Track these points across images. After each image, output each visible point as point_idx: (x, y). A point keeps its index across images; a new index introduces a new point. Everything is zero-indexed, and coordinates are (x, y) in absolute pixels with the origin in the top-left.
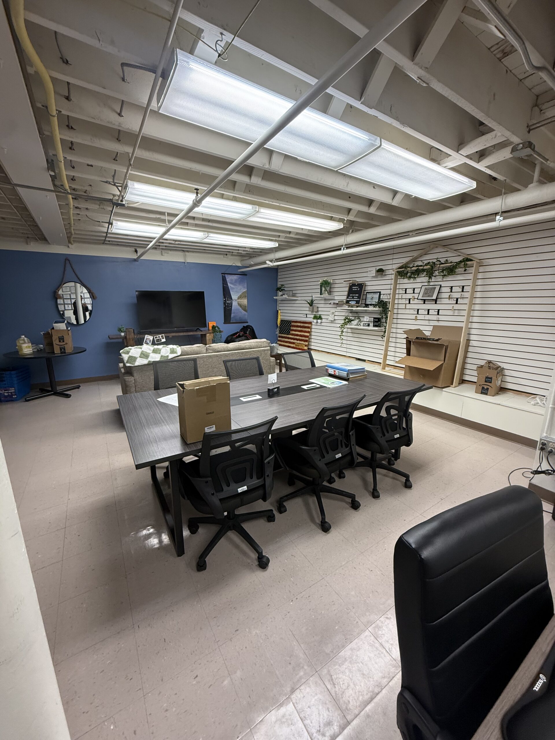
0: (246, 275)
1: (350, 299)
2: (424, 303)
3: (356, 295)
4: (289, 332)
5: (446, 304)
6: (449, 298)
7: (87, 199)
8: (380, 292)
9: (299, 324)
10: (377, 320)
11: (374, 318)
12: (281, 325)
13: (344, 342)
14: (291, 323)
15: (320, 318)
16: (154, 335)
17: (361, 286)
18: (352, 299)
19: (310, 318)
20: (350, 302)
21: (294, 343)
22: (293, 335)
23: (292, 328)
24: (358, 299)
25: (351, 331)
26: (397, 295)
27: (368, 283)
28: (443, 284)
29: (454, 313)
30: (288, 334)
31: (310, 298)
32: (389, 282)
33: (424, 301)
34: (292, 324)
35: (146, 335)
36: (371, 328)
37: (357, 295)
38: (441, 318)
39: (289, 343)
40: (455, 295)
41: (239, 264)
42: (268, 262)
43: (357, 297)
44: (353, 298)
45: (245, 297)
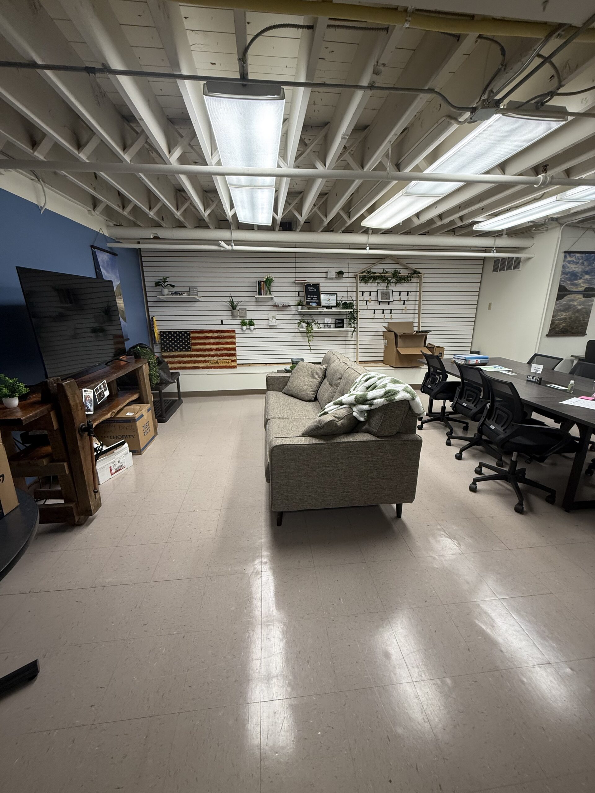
0: (116, 255)
1: (310, 301)
2: (379, 305)
4: (190, 348)
6: (400, 300)
8: (337, 294)
9: (210, 335)
10: (341, 321)
11: (336, 319)
12: (161, 339)
14: (189, 335)
15: (251, 323)
16: (93, 385)
17: (316, 287)
19: (232, 324)
20: (311, 304)
21: (205, 361)
22: (198, 350)
23: (193, 341)
24: (318, 301)
28: (394, 289)
30: (187, 351)
31: (228, 299)
33: (380, 302)
34: (192, 335)
36: (333, 329)
37: (316, 296)
38: (393, 316)
39: (195, 363)
40: (403, 298)
42: (223, 244)
43: (316, 299)
44: (312, 299)
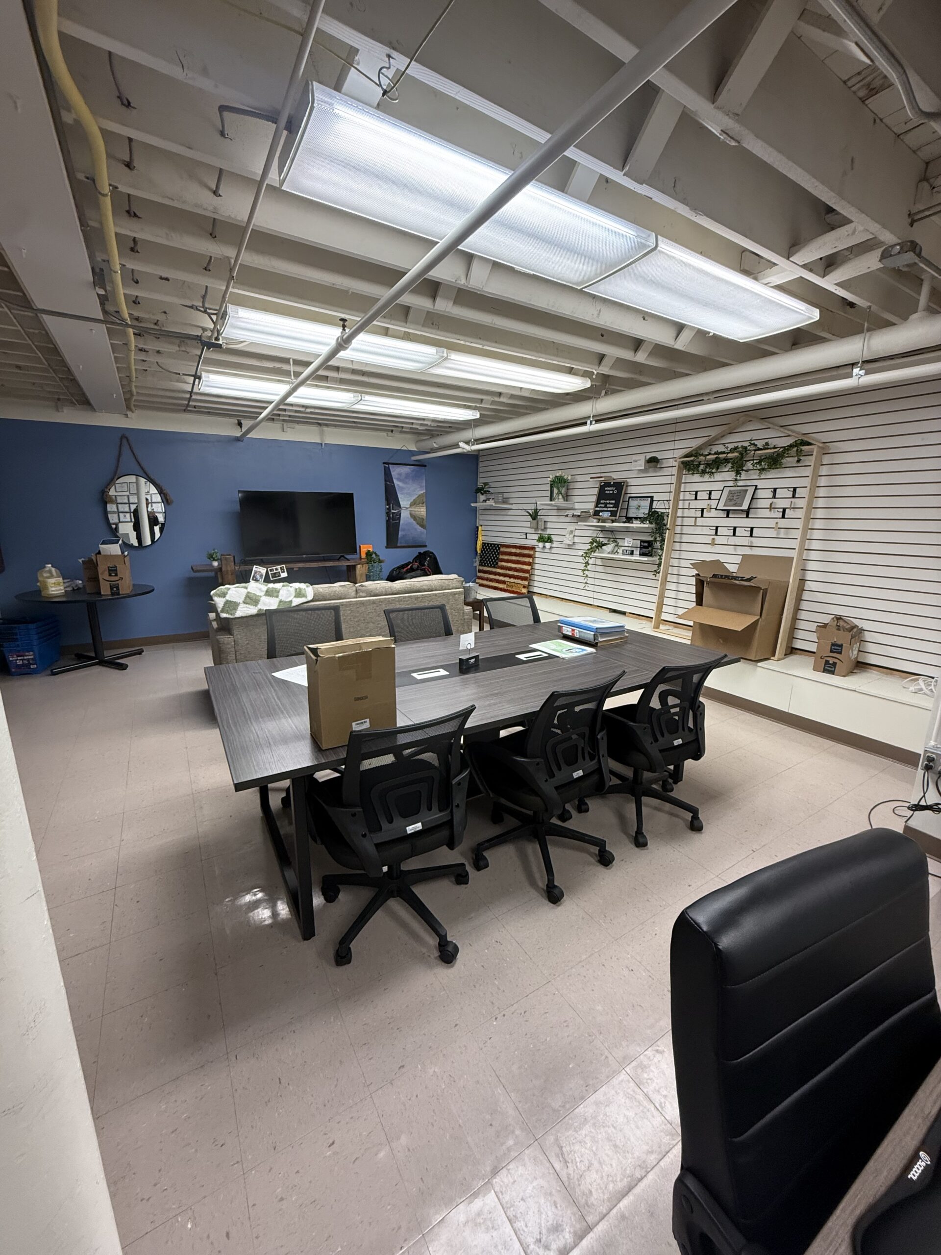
0: (425, 466)
1: (601, 509)
2: (728, 516)
3: (611, 502)
4: (497, 564)
5: (763, 519)
6: (771, 508)
7: (159, 336)
8: (652, 497)
9: (513, 550)
10: (646, 544)
11: (642, 541)
12: (482, 551)
13: (590, 581)
14: (499, 548)
15: (549, 540)
16: (268, 566)
17: (620, 486)
18: (605, 509)
19: (532, 540)
20: (601, 514)
21: (504, 582)
22: (502, 568)
23: (501, 557)
24: (614, 509)
25: (602, 562)
26: (681, 502)
27: (631, 482)
28: (760, 484)
29: (778, 533)
30: (494, 567)
31: (533, 507)
32: (667, 480)
33: (728, 512)
34: (502, 549)
35: (255, 566)
36: (636, 557)
37: (613, 502)
38: (756, 541)
39: (497, 582)
40: (781, 504)
41: (413, 448)
42: (461, 444)
43: (612, 506)
44: (606, 507)
45: (423, 504)
